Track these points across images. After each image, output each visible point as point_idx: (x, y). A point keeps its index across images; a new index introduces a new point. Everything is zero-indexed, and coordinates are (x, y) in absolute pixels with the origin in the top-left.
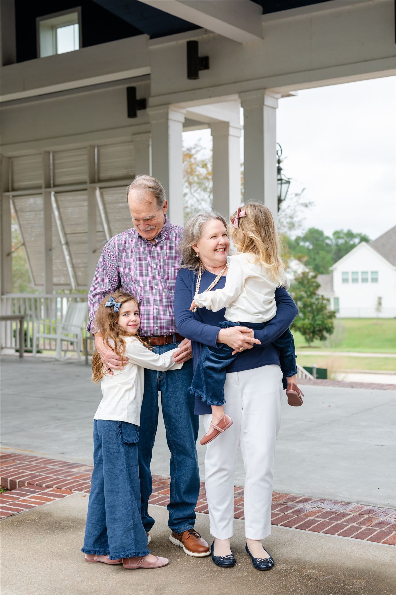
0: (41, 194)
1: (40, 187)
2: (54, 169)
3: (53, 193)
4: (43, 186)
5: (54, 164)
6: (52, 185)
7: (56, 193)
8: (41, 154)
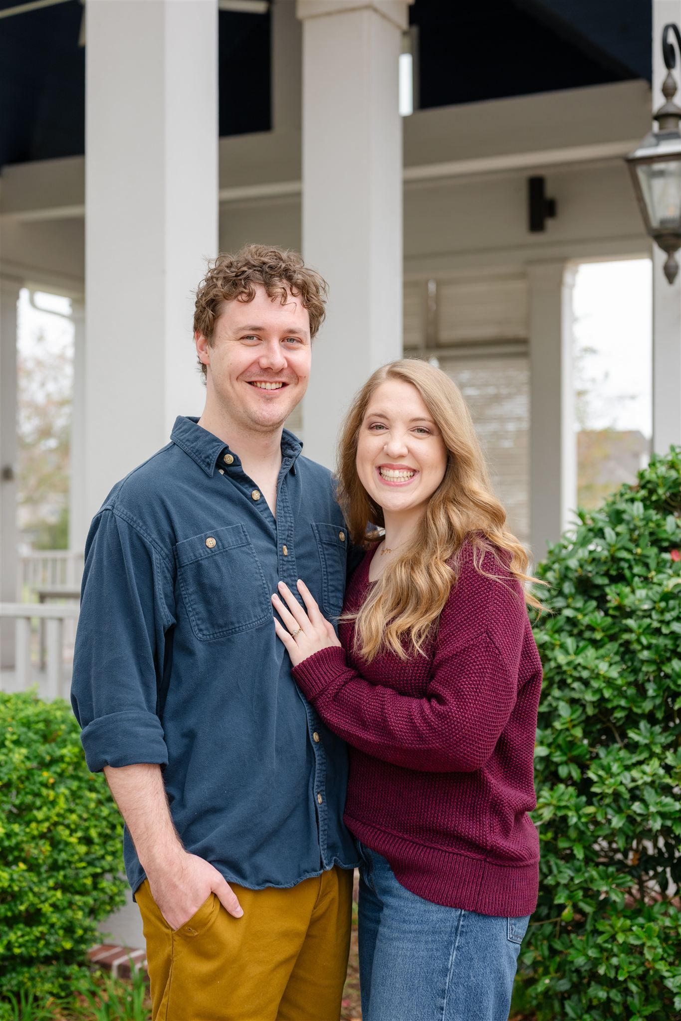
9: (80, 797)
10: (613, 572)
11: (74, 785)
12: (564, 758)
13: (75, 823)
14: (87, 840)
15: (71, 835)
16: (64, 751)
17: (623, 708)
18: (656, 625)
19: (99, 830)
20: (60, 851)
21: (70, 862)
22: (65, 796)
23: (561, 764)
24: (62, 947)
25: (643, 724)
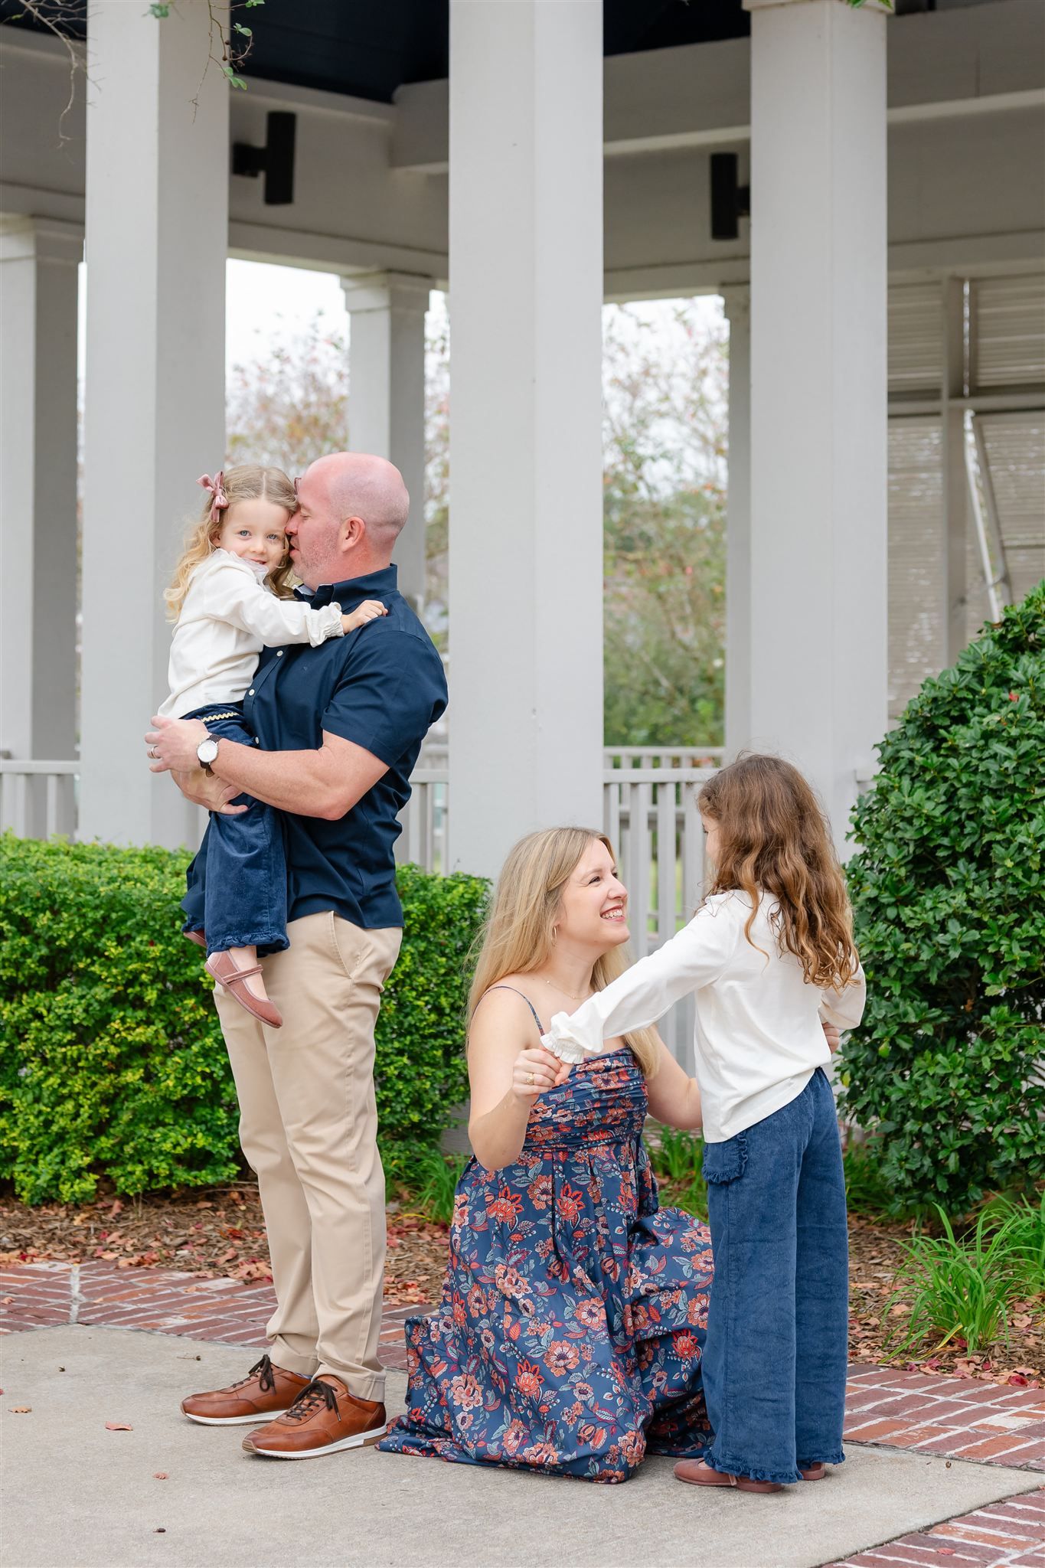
0: (937, 414)
1: (933, 394)
2: (975, 333)
3: (969, 415)
4: (945, 393)
5: (975, 318)
6: (966, 390)
7: (979, 413)
8: (937, 283)
9: (430, 960)
10: (954, 713)
11: (422, 946)
12: (893, 900)
13: (422, 986)
14: (438, 1009)
15: (417, 998)
16: (411, 907)
17: (946, 848)
18: (975, 762)
19: (451, 1000)
20: (407, 1015)
21: (418, 1029)
22: (412, 954)
23: (889, 905)
24: (410, 1119)
25: (961, 863)
